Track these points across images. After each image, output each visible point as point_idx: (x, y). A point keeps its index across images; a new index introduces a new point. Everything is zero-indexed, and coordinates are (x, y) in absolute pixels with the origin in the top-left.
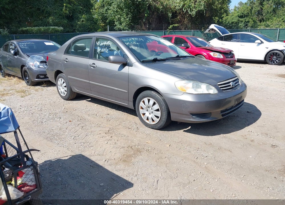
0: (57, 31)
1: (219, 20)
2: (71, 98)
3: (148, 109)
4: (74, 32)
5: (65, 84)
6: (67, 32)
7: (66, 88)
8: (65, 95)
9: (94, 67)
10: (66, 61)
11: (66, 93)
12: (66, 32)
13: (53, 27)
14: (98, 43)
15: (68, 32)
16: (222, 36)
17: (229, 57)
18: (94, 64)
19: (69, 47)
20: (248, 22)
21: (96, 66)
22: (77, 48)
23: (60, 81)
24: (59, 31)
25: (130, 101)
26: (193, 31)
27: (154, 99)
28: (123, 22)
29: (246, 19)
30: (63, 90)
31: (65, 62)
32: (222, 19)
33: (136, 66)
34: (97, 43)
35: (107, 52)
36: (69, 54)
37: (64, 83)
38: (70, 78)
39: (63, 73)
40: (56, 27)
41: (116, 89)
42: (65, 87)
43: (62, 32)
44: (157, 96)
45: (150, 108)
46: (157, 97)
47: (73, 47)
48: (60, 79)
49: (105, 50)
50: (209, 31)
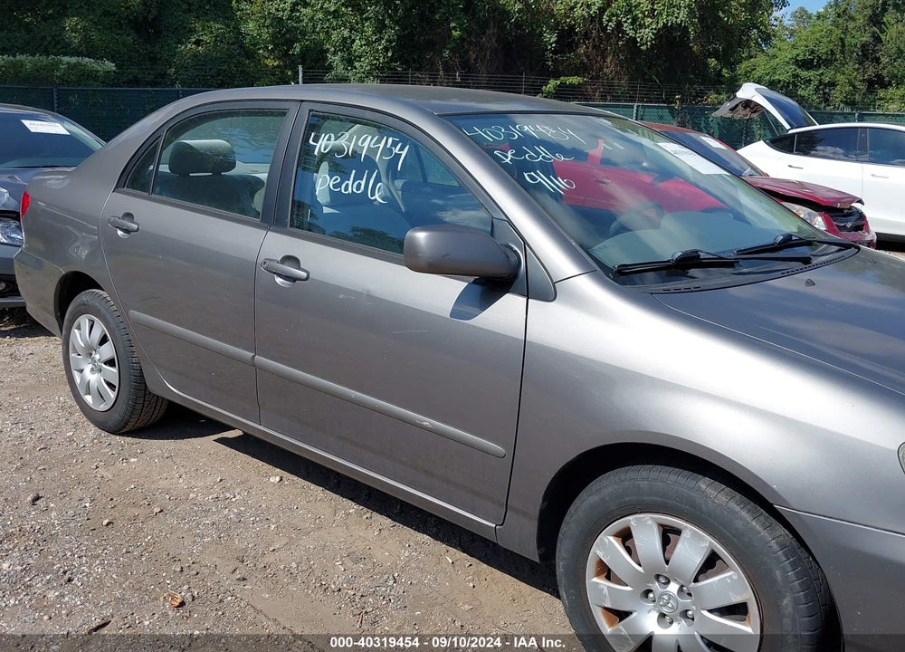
0: (90, 75)
1: (721, 70)
2: (140, 424)
3: (656, 586)
4: (160, 83)
5: (108, 351)
6: (130, 83)
7: (115, 370)
8: (103, 407)
9: (293, 279)
10: (127, 231)
11: (112, 395)
12: (124, 82)
13: (74, 60)
14: (323, 144)
15: (135, 82)
16: (790, 132)
17: (849, 225)
18: (292, 260)
19: (147, 153)
20: (833, 84)
21: (304, 274)
22: (187, 160)
23: (85, 331)
24: (96, 78)
25: (517, 511)
26: (638, 106)
27: (713, 533)
28: (360, 57)
29: (822, 74)
30: (94, 376)
31: (120, 233)
32: (733, 70)
33: (579, 302)
34: (316, 140)
35: (377, 196)
36: (143, 187)
37: (103, 340)
38: (140, 325)
39: (99, 287)
40: (87, 59)
41: (428, 422)
42: (110, 363)
43: (108, 79)
44: (741, 518)
45: (673, 588)
46: (739, 524)
47: (167, 153)
48: (84, 321)
49: (363, 183)
50: (732, 110)
